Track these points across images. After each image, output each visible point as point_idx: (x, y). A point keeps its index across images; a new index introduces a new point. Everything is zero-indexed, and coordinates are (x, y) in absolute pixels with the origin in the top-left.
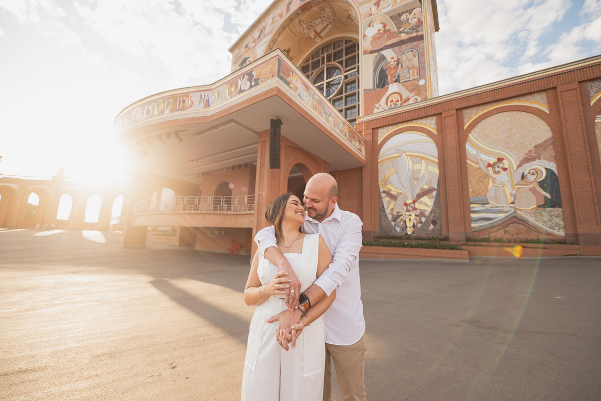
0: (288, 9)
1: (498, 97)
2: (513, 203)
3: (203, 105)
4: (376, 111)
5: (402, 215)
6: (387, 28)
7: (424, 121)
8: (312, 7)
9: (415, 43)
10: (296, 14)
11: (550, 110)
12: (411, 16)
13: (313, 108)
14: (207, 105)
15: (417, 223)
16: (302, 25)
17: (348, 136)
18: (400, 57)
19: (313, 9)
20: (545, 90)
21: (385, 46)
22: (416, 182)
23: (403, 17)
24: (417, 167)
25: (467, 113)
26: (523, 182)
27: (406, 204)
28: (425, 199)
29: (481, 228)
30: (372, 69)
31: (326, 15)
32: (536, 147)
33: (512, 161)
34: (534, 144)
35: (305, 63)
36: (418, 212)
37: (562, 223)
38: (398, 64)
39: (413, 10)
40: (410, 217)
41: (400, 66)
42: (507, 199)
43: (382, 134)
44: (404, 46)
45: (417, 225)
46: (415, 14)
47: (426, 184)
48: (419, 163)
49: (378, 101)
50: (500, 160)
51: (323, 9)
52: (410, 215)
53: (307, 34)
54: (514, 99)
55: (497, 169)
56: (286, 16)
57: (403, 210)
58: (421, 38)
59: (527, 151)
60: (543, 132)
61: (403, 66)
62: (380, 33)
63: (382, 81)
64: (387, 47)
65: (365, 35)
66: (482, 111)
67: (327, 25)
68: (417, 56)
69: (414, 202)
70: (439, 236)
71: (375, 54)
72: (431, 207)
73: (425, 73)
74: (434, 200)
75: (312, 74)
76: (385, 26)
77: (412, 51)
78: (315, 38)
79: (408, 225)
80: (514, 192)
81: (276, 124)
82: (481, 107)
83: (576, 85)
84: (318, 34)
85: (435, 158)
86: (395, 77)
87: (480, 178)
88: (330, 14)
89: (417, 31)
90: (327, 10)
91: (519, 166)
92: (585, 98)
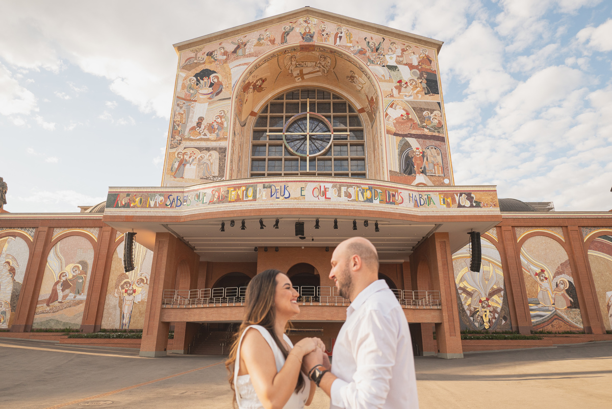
2: (554, 304)
3: (412, 204)
5: (478, 311)
6: (410, 117)
8: (314, 50)
9: (438, 142)
10: (294, 49)
11: (565, 241)
12: (432, 116)
15: (492, 318)
16: (292, 61)
18: (424, 150)
19: (314, 52)
20: (561, 227)
21: (409, 134)
22: (487, 282)
23: (425, 114)
24: (486, 268)
25: (518, 231)
26: (557, 289)
27: (481, 301)
28: (495, 297)
29: (537, 323)
30: (397, 152)
32: (561, 264)
33: (549, 273)
36: (491, 309)
37: (581, 319)
38: (423, 156)
39: (434, 110)
40: (485, 313)
41: (425, 159)
42: (550, 301)
44: (427, 141)
45: (492, 320)
46: (435, 115)
47: (495, 284)
48: (487, 265)
50: (543, 271)
52: (486, 312)
53: (292, 70)
54: (545, 228)
55: (542, 278)
57: (479, 307)
58: (442, 139)
59: (557, 267)
60: (563, 255)
61: (429, 160)
62: (403, 119)
64: (411, 136)
65: (387, 114)
66: (527, 231)
68: (440, 155)
69: (488, 299)
70: (510, 330)
71: (399, 138)
72: (501, 305)
73: (448, 173)
74: (502, 298)
76: (408, 114)
77: (435, 149)
78: (296, 77)
79: (485, 321)
80: (553, 296)
83: (577, 228)
84: (301, 75)
85: (498, 262)
86: (421, 168)
87: (532, 283)
89: (439, 132)
91: (554, 277)
92: (581, 237)
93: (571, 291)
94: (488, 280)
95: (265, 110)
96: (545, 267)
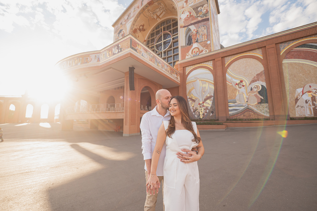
0: (142, 4)
1: (240, 51)
2: (247, 102)
3: (96, 60)
4: (187, 57)
5: (198, 109)
6: (191, 14)
7: (207, 63)
8: (154, 3)
9: (205, 22)
10: (146, 6)
11: (263, 57)
12: (203, 8)
13: (150, 60)
14: (99, 60)
15: (205, 113)
16: (149, 12)
17: (170, 72)
18: (198, 29)
19: (155, 4)
20: (261, 48)
21: (190, 24)
22: (204, 93)
23: (199, 9)
24: (204, 85)
25: (226, 59)
26: (251, 92)
27: (199, 104)
28: (208, 101)
29: (233, 114)
30: (184, 35)
31: (161, 7)
32: (257, 75)
33: (246, 82)
34: (256, 74)
35: (152, 31)
36: (205, 108)
37: (268, 111)
38: (197, 33)
39: (204, 5)
40: (201, 110)
41: (198, 34)
42: (244, 100)
43: (188, 69)
44: (200, 24)
45: (205, 114)
46: (205, 7)
47: (208, 94)
48: (205, 84)
49: (188, 52)
50: (241, 81)
51: (160, 4)
52: (202, 109)
53: (153, 16)
54: (247, 52)
55: (240, 86)
56: (141, 8)
57: (198, 107)
58: (208, 20)
59: (253, 77)
60: (260, 68)
61: (200, 34)
62: (188, 17)
63: (190, 42)
64: (191, 24)
65: (181, 18)
66: (233, 58)
67: (163, 12)
68: (206, 29)
69: (203, 103)
70: (214, 119)
71: (186, 28)
72: (211, 105)
73: (210, 37)
74: (212, 101)
75: (156, 37)
76: (190, 13)
77: (203, 26)
78: (157, 19)
79: (201, 114)
80: (248, 97)
81: (132, 69)
82: (233, 56)
83: (274, 45)
84: (158, 17)
85: (212, 81)
86: (196, 40)
87: (233, 90)
88: (163, 6)
89: (206, 16)
90: (162, 4)
91: (250, 84)
92: (278, 51)
93: (263, 92)
94: (204, 92)
95: (149, 38)
96: (243, 78)
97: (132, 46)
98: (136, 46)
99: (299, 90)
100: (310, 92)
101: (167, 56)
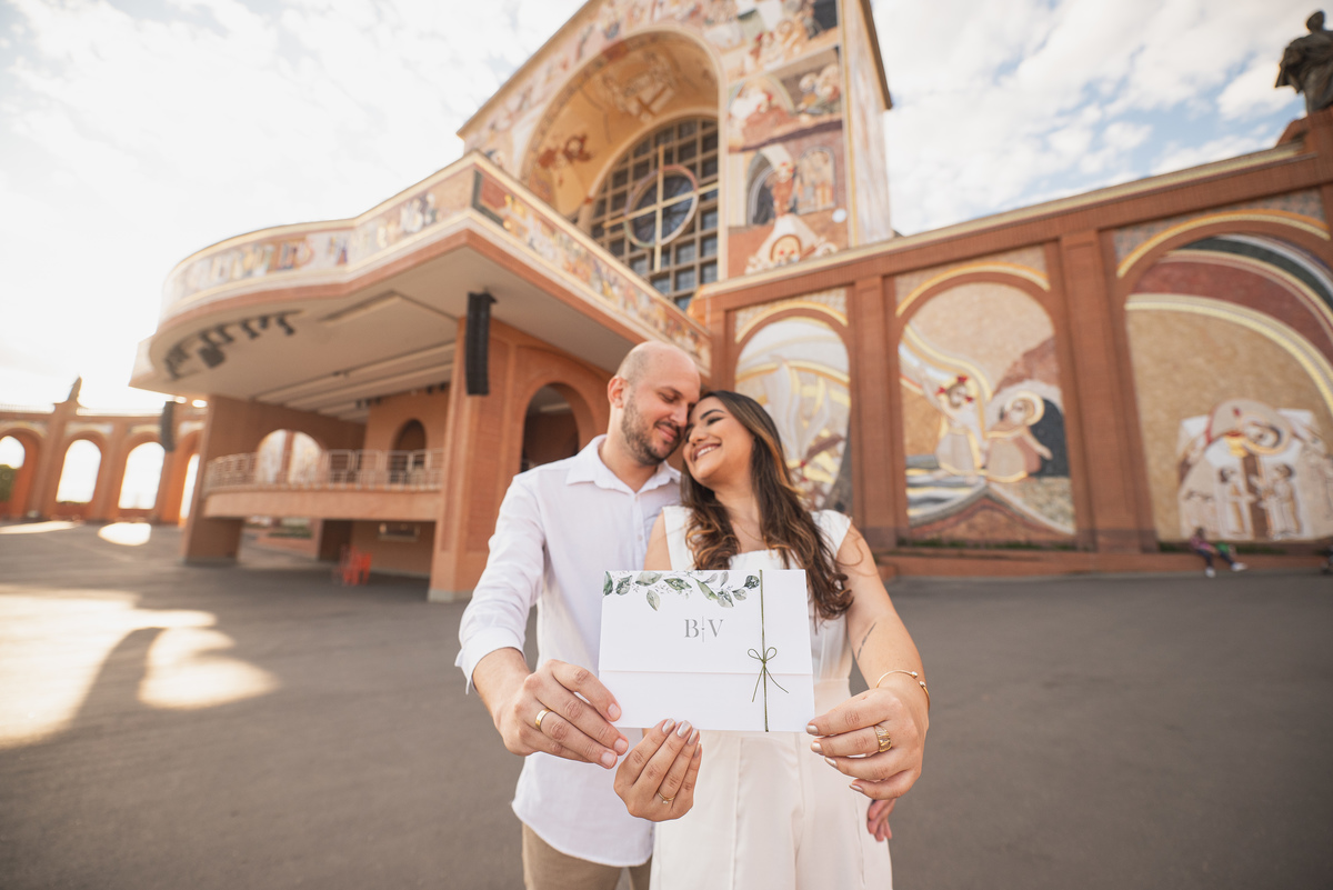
0: (580, 54)
1: (957, 254)
2: (984, 467)
3: (333, 258)
4: (749, 270)
6: (775, 102)
7: (823, 297)
8: (628, 52)
9: (827, 136)
10: (597, 64)
11: (1051, 281)
12: (819, 81)
13: (567, 270)
14: (343, 259)
16: (610, 88)
17: (662, 325)
18: (797, 163)
19: (631, 55)
20: (1042, 243)
21: (769, 139)
22: (805, 424)
23: (805, 83)
24: (809, 391)
25: (902, 283)
26: (1002, 426)
28: (824, 459)
29: (926, 519)
30: (743, 183)
31: (659, 68)
32: (1026, 355)
33: (982, 382)
34: (1022, 349)
35: (620, 164)
36: (809, 486)
37: (1070, 508)
38: (794, 177)
39: (823, 68)
41: (797, 181)
42: (972, 460)
43: (745, 321)
44: (806, 142)
46: (827, 77)
47: (827, 427)
48: (813, 384)
49: (755, 250)
50: (962, 380)
53: (622, 105)
54: (988, 259)
55: (956, 399)
56: (575, 68)
58: (837, 126)
59: (1010, 363)
60: (1036, 325)
61: (805, 181)
62: (760, 113)
63: (764, 211)
64: (773, 141)
65: (730, 116)
66: (929, 279)
67: (663, 90)
68: (831, 162)
69: (803, 464)
71: (750, 155)
72: (835, 476)
73: (845, 196)
74: (840, 460)
75: (633, 188)
76: (770, 98)
77: (821, 151)
80: (986, 445)
81: (480, 303)
82: (928, 273)
83: (1091, 236)
84: (645, 107)
85: (840, 370)
86: (788, 203)
87: (925, 415)
88: (667, 66)
89: (831, 112)
90: (662, 58)
91: (997, 391)
92: (1108, 261)
93: (1049, 427)
94: (809, 418)
95: (604, 189)
96: (969, 367)
97: (483, 202)
98: (504, 204)
99: (1195, 427)
100: (1235, 434)
101: (673, 267)
